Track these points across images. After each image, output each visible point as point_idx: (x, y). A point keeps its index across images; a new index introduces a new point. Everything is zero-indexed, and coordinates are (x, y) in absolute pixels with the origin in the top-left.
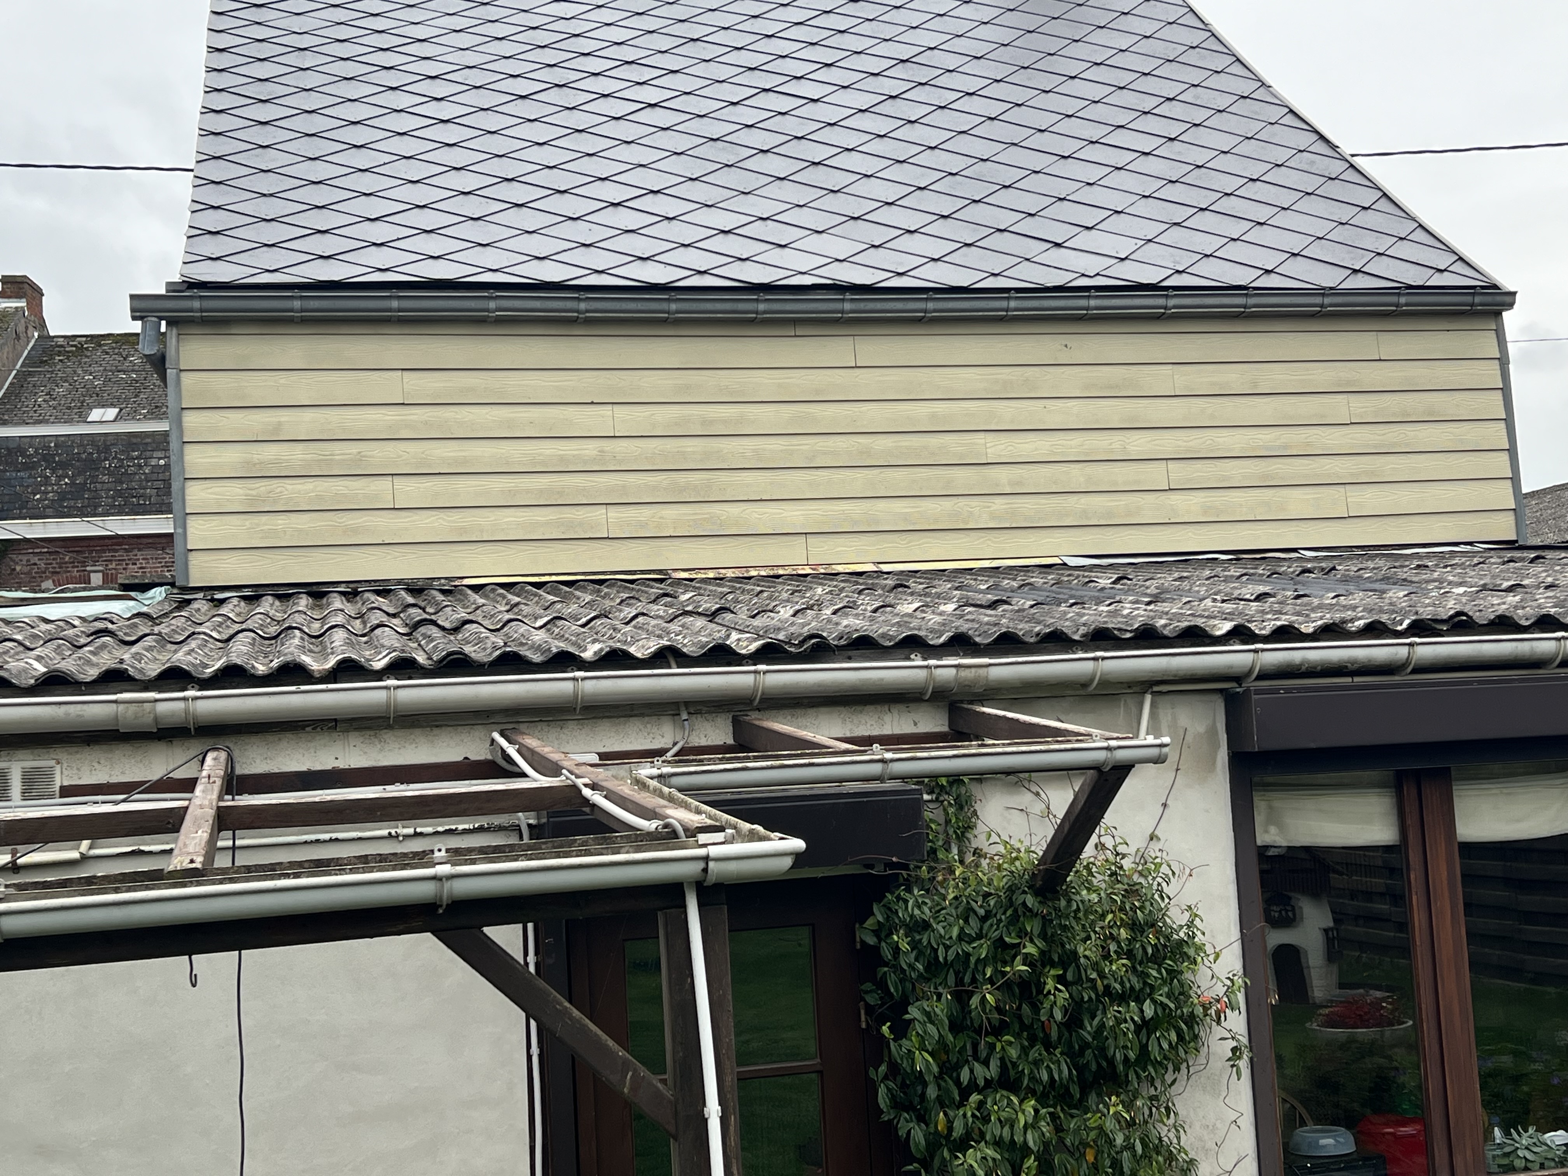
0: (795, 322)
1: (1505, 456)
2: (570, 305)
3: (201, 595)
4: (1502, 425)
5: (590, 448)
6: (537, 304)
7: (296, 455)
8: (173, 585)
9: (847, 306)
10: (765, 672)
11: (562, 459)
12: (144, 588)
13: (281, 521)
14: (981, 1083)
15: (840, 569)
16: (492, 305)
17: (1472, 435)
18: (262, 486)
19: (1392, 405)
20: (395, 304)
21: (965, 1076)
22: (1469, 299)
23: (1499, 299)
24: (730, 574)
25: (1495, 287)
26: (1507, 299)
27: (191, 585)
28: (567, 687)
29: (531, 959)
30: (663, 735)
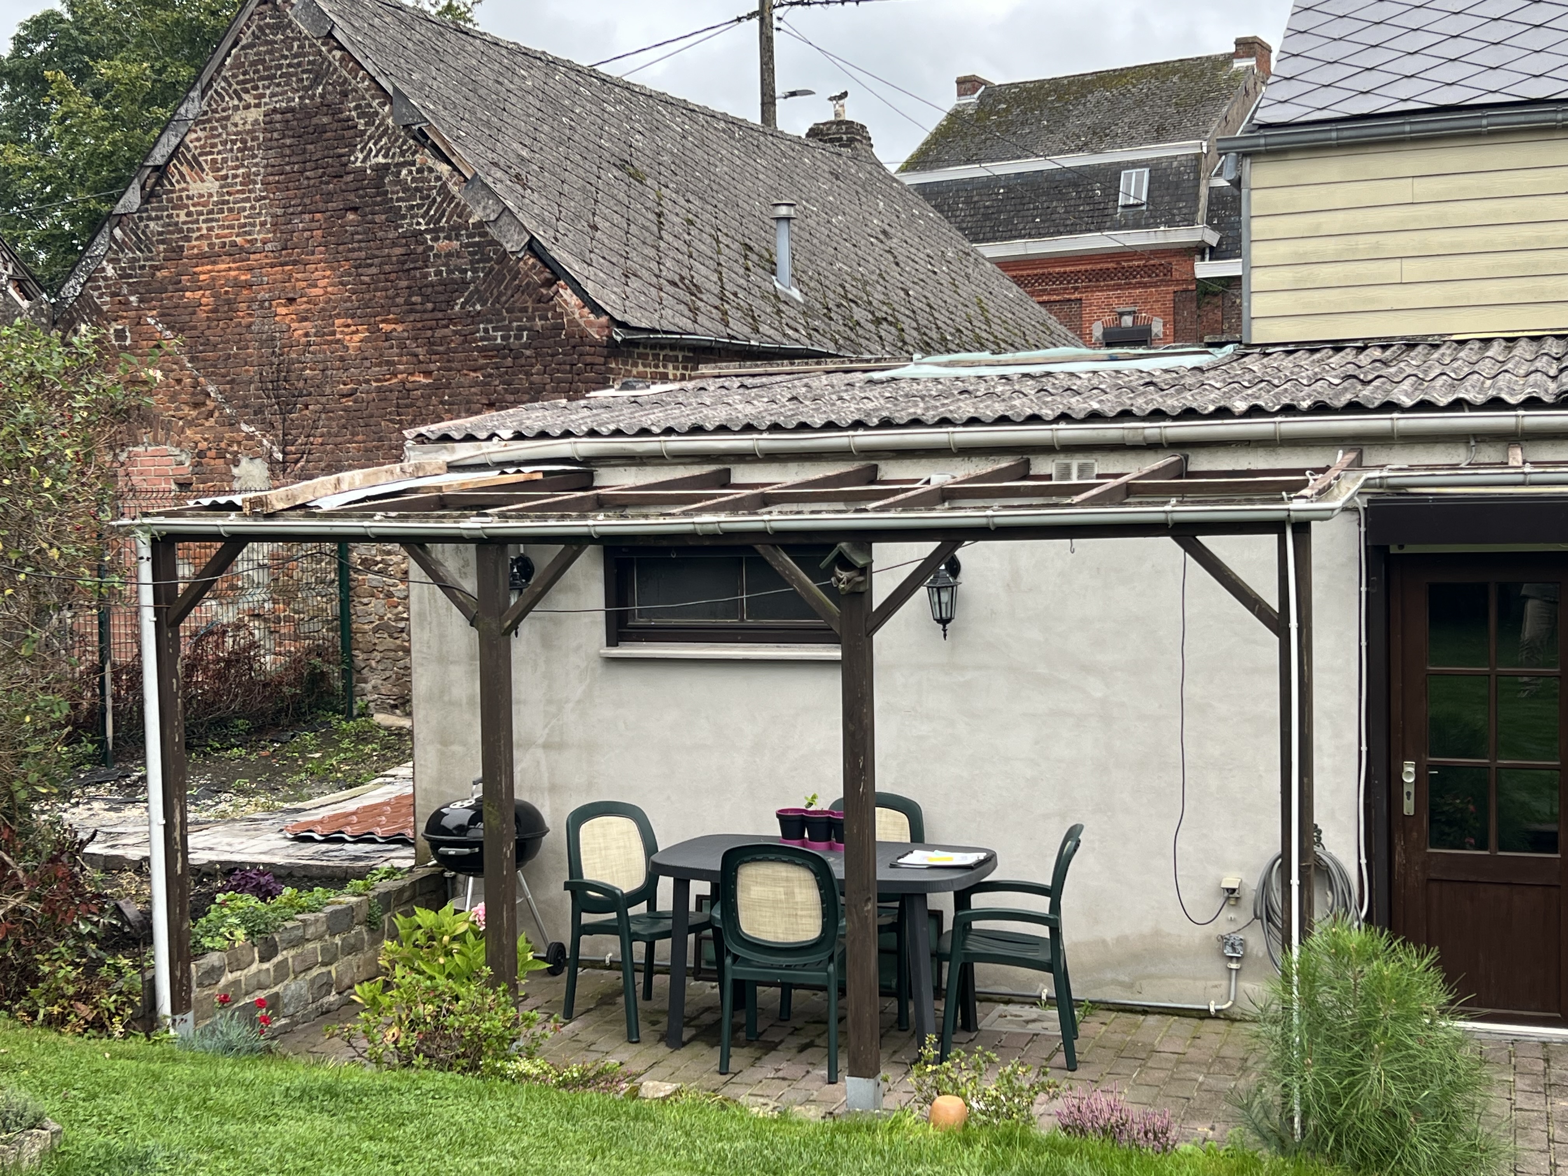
2: (1549, 116)
3: (1258, 350)
5: (1562, 230)
6: (1522, 118)
7: (1330, 247)
8: (1240, 342)
10: (1523, 416)
11: (1539, 239)
12: (1221, 345)
13: (1317, 294)
16: (1484, 122)
18: (1304, 270)
20: (1407, 128)
27: (1253, 342)
28: (1387, 424)
29: (1364, 589)
30: (1459, 455)
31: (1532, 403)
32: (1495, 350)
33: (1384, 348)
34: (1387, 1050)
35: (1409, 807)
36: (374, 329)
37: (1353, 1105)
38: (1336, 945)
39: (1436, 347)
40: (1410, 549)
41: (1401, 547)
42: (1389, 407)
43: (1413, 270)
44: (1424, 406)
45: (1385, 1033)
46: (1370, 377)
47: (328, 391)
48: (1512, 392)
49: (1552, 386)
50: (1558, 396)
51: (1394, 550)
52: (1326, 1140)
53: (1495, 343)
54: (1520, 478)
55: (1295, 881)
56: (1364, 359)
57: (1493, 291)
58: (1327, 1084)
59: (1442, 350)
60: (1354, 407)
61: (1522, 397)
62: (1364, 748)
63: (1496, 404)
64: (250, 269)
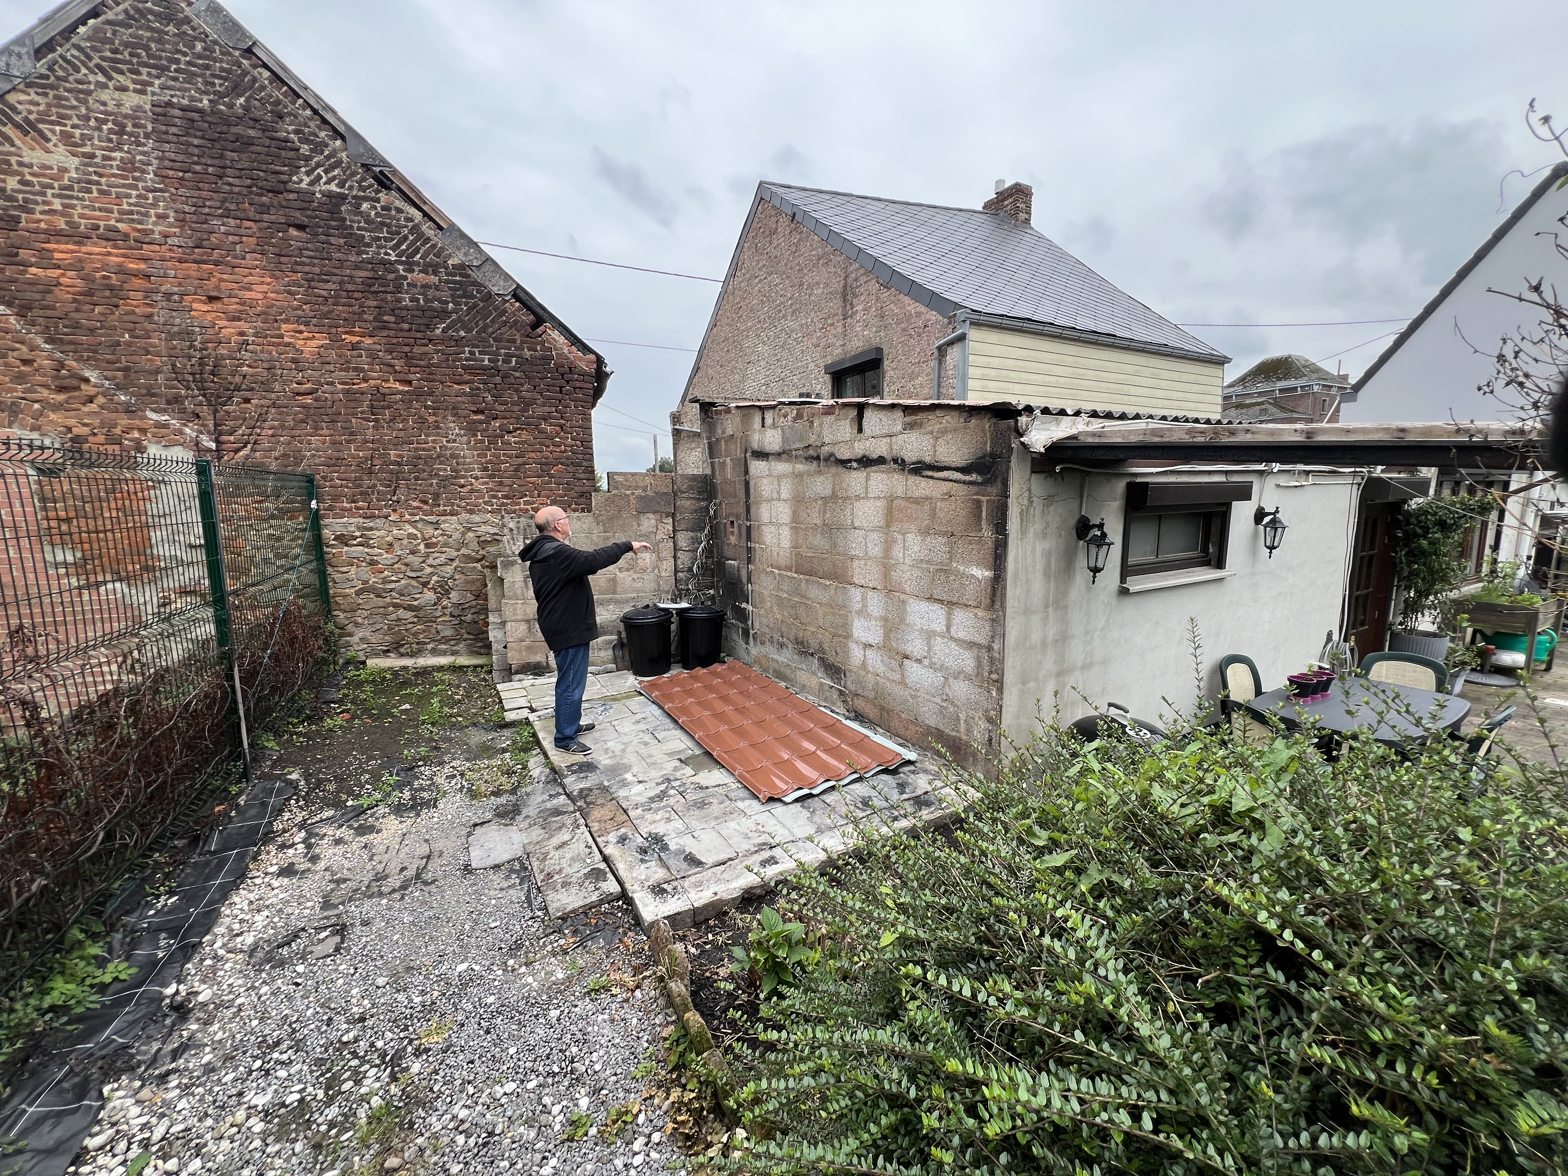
0: (1103, 345)
29: (1356, 520)
36: (335, 339)
47: (277, 386)
62: (1347, 593)
64: (145, 260)
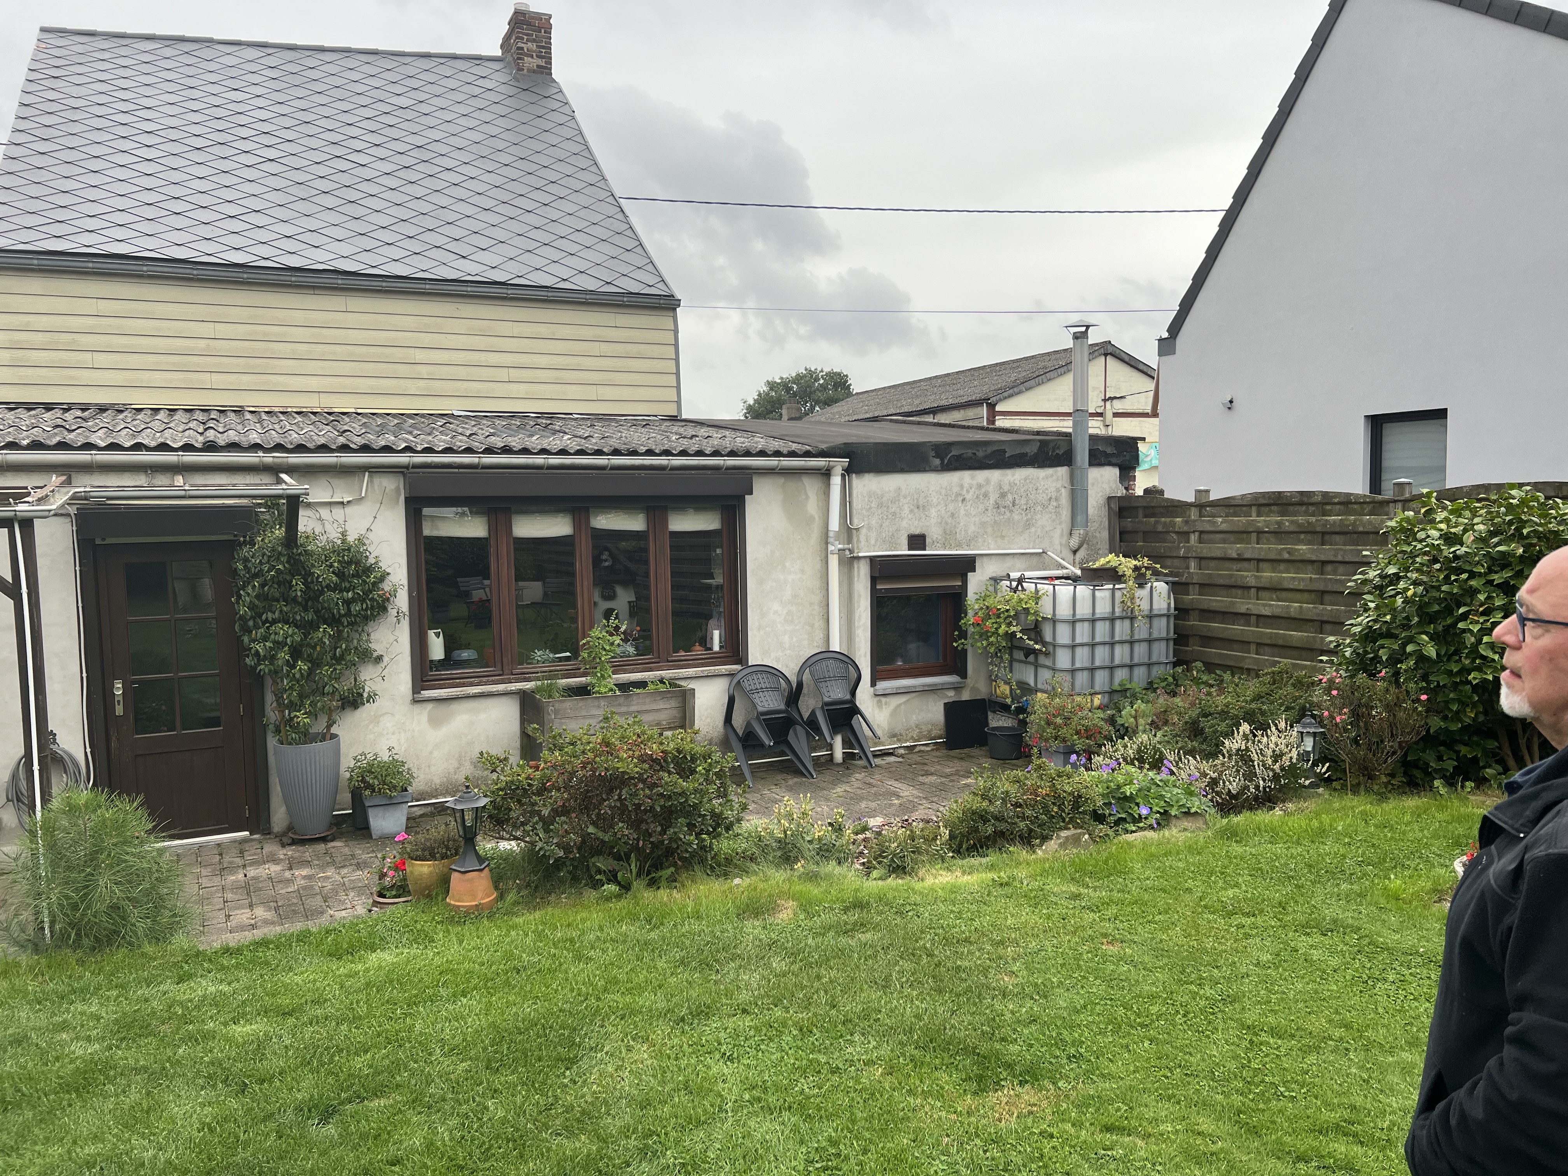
0: (314, 288)
1: (674, 376)
2: (188, 271)
4: (674, 362)
5: (202, 343)
6: (170, 270)
9: (340, 282)
10: (182, 456)
13: (30, 370)
14: (270, 619)
15: (336, 410)
16: (145, 268)
17: (659, 365)
19: (620, 349)
20: (90, 265)
21: (264, 617)
22: (657, 301)
23: (673, 302)
24: (277, 409)
25: (673, 296)
26: (677, 303)
28: (88, 457)
29: (78, 568)
30: (141, 480)
31: (188, 447)
32: (161, 416)
33: (83, 410)
34: (111, 866)
35: (119, 710)
37: (88, 907)
38: (69, 804)
39: (121, 411)
40: (109, 541)
41: (104, 539)
42: (88, 446)
43: (101, 360)
44: (114, 447)
45: (109, 855)
46: (74, 427)
48: (174, 440)
49: (201, 439)
50: (204, 444)
51: (98, 542)
52: (69, 936)
53: (162, 412)
54: (183, 493)
55: (36, 767)
56: (69, 416)
57: (158, 378)
58: (67, 897)
59: (125, 414)
60: (63, 446)
61: (181, 444)
62: (84, 675)
63: (163, 447)
